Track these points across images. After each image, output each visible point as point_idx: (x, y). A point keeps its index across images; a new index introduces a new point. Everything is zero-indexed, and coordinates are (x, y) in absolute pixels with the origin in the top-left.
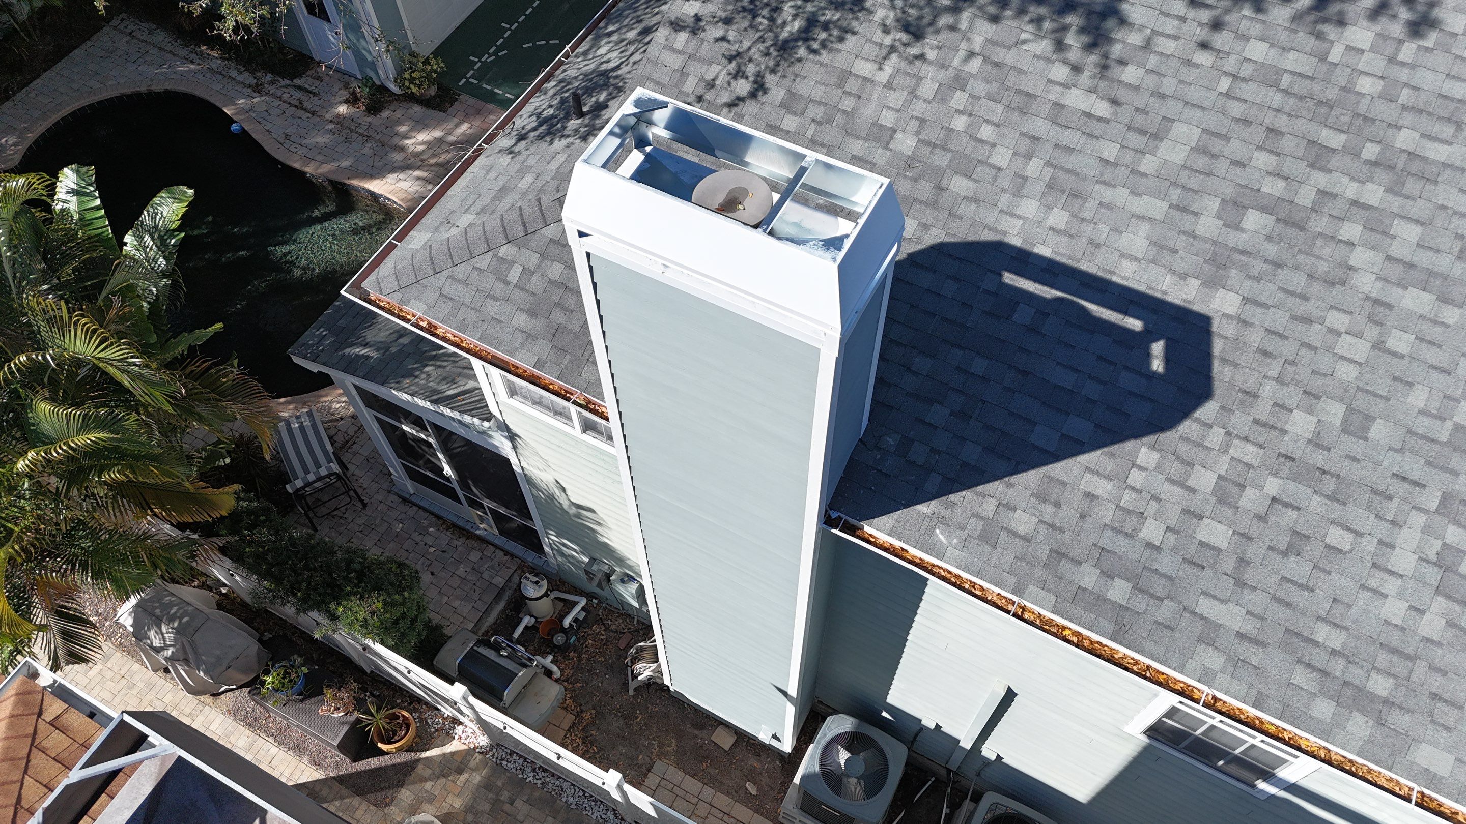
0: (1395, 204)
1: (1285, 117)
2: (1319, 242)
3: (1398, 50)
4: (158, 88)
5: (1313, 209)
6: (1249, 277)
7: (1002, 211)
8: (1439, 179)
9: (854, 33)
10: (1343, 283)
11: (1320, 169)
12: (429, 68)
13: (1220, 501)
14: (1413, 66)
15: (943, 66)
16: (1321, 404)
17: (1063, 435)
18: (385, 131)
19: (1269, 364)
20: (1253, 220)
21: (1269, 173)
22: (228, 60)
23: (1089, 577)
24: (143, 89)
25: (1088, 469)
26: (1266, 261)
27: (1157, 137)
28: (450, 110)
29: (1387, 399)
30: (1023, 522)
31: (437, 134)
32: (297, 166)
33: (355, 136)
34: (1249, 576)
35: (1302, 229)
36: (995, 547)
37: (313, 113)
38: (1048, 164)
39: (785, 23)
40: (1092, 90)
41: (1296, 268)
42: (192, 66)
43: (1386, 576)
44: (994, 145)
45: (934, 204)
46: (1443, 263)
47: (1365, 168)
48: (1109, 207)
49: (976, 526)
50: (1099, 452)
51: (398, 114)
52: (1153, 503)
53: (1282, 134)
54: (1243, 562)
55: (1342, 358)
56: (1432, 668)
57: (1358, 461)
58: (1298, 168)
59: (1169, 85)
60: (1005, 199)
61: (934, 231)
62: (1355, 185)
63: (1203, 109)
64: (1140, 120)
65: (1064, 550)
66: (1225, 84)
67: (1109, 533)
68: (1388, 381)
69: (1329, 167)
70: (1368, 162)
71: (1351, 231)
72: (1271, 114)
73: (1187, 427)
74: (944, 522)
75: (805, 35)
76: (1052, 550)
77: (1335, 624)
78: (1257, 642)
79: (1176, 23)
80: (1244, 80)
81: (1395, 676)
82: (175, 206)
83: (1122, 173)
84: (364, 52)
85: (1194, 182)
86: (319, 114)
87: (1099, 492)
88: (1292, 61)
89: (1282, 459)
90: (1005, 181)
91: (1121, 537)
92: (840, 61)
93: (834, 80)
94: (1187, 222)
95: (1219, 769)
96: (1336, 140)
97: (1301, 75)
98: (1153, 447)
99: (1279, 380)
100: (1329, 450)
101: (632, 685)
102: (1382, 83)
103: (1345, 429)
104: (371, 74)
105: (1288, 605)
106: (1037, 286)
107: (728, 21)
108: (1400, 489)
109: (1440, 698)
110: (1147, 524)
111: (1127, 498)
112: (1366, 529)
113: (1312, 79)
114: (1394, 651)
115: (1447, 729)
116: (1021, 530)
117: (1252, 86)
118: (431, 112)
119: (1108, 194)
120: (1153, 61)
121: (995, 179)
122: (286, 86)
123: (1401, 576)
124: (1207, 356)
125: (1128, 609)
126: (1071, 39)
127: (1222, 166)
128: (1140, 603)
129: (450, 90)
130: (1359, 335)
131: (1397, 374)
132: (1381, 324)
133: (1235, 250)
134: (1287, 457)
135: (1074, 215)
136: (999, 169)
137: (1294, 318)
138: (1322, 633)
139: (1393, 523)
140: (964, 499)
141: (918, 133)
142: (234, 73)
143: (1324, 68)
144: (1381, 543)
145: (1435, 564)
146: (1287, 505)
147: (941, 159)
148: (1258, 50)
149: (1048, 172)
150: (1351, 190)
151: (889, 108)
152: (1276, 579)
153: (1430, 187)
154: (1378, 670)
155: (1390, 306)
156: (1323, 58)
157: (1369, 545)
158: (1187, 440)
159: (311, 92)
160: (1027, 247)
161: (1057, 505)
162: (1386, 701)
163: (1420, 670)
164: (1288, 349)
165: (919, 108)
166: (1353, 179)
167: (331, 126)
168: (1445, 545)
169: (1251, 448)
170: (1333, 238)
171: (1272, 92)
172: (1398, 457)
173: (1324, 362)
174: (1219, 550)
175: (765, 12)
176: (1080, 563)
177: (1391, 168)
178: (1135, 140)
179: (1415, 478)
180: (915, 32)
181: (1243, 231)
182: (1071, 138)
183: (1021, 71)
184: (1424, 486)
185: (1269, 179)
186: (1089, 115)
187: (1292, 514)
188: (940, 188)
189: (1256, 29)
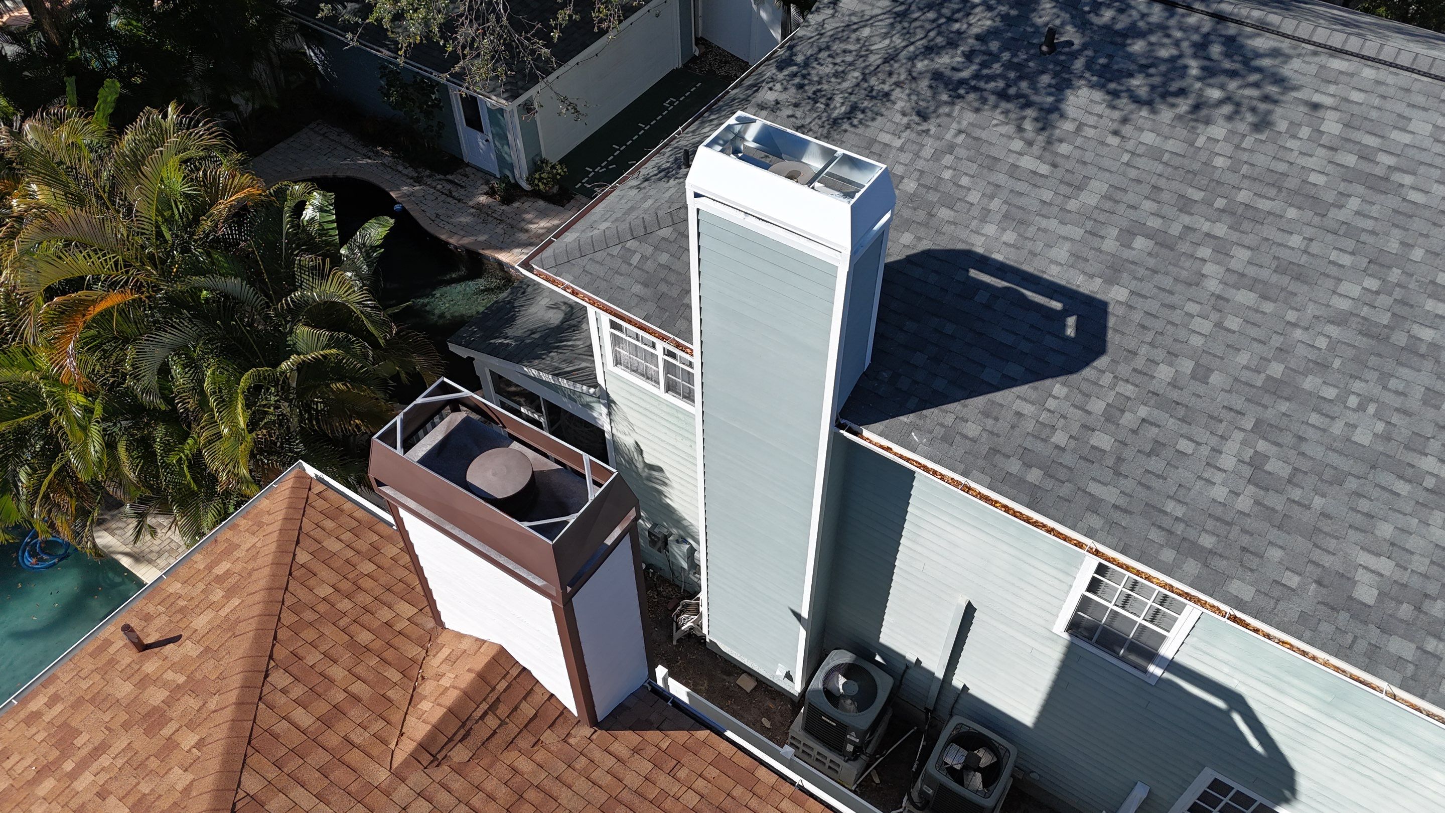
0: (1235, 236)
1: (1164, 180)
2: (1183, 259)
3: (1242, 141)
4: (340, 174)
5: (1180, 238)
6: (1135, 278)
7: (972, 231)
8: (1265, 221)
9: (882, 115)
10: (1197, 285)
11: (1186, 213)
12: (555, 171)
13: (1107, 420)
14: (1252, 151)
15: (939, 138)
16: (1179, 360)
17: (1003, 375)
18: (514, 217)
19: (1145, 334)
20: (1140, 243)
21: (1153, 214)
22: (397, 158)
23: (1014, 466)
24: (330, 174)
25: (1018, 397)
26: (1147, 269)
27: (1080, 188)
28: (568, 205)
29: (1222, 358)
30: (972, 429)
32: (443, 237)
33: (490, 219)
34: (1123, 469)
35: (1172, 250)
36: (951, 445)
37: (459, 201)
38: (1005, 202)
39: (835, 108)
40: (1039, 158)
41: (1167, 274)
42: (369, 161)
43: (1216, 471)
44: (970, 189)
45: (926, 225)
46: (1265, 274)
47: (1216, 213)
48: (1045, 231)
49: (939, 431)
50: (1027, 386)
51: (527, 205)
52: (1062, 420)
53: (1162, 190)
54: (1120, 459)
55: (1194, 331)
56: (1244, 531)
57: (1201, 397)
58: (1171, 212)
59: (1089, 157)
60: (974, 223)
61: (925, 242)
62: (1209, 224)
63: (1111, 172)
64: (1068, 177)
65: (999, 448)
66: (1126, 157)
67: (1030, 438)
68: (1224, 347)
69: (1192, 211)
70: (1217, 209)
71: (1204, 252)
72: (1155, 177)
73: (1088, 372)
74: (918, 428)
75: (848, 116)
76: (990, 448)
77: (1179, 501)
78: (1126, 511)
79: (1096, 118)
80: (1138, 155)
81: (1218, 536)
82: (380, 230)
83: (1055, 210)
84: (506, 156)
85: (1102, 217)
86: (464, 201)
87: (1025, 412)
88: (1170, 145)
89: (1150, 395)
90: (975, 212)
91: (1039, 441)
92: (869, 133)
93: (864, 144)
94: (1096, 242)
95: (1122, 659)
96: (1198, 195)
97: (1176, 154)
98: (1064, 384)
99: (1152, 344)
100: (1182, 390)
101: (676, 635)
102: (1230, 161)
103: (1194, 376)
104: (508, 173)
105: (1149, 488)
106: (992, 278)
107: (796, 105)
108: (1229, 416)
109: (1248, 551)
110: (1057, 433)
111: (1044, 417)
112: (1204, 440)
113: (1184, 156)
114: (1218, 519)
115: (1252, 570)
116: (971, 434)
117: (1144, 159)
118: (552, 206)
119: (1044, 223)
120: (1079, 141)
121: (969, 210)
122: (440, 180)
123: (1225, 471)
124: (1104, 328)
125: (1040, 487)
126: (1028, 125)
127: (1121, 208)
128: (1049, 484)
129: (569, 190)
130: (1206, 318)
131: (1230, 343)
132: (1221, 311)
133: (1127, 260)
134: (1153, 393)
135: (1019, 235)
136: (972, 204)
137: (1163, 305)
138: (1170, 506)
139: (1222, 437)
140: (933, 414)
141: (918, 180)
142: (400, 168)
143: (1192, 150)
144: (1213, 449)
145: (1249, 464)
146: (1152, 424)
147: (933, 197)
148: (1149, 138)
149: (1005, 208)
150: (1206, 227)
151: (900, 163)
152: (1141, 471)
153: (1258, 226)
154: (1207, 531)
155: (1228, 301)
156: (1192, 144)
157: (1205, 451)
158: (1088, 380)
159: (459, 185)
160: (987, 254)
161: (996, 419)
162: (1210, 552)
163: (1235, 532)
164: (1158, 325)
165: (920, 164)
166: (1207, 220)
167: (473, 210)
168: (1256, 451)
169: (1130, 387)
170: (1192, 256)
171: (1156, 163)
172: (1228, 396)
173: (1182, 334)
174: (1105, 451)
175: (823, 100)
176: (1009, 457)
177: (1234, 214)
178: (1064, 189)
179: (1238, 409)
180: (923, 116)
181: (1133, 249)
182: (1022, 187)
183: (991, 144)
184: (1244, 414)
185: (1151, 217)
186: (1035, 173)
187: (1157, 430)
188: (931, 215)
189: (1148, 125)
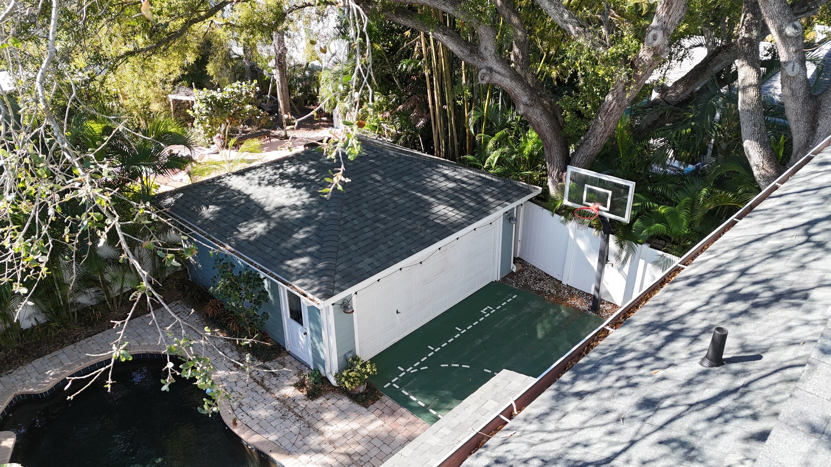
18: (315, 415)
28: (371, 406)
31: (355, 425)
32: (237, 432)
37: (268, 390)
84: (320, 351)
86: (272, 391)
104: (320, 368)
118: (356, 406)
122: (258, 366)
129: (375, 390)
159: (273, 373)
167: (276, 403)
